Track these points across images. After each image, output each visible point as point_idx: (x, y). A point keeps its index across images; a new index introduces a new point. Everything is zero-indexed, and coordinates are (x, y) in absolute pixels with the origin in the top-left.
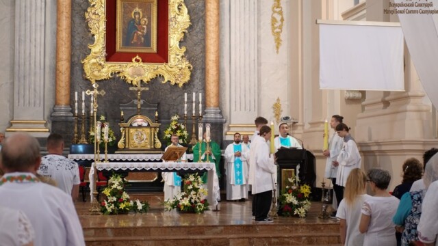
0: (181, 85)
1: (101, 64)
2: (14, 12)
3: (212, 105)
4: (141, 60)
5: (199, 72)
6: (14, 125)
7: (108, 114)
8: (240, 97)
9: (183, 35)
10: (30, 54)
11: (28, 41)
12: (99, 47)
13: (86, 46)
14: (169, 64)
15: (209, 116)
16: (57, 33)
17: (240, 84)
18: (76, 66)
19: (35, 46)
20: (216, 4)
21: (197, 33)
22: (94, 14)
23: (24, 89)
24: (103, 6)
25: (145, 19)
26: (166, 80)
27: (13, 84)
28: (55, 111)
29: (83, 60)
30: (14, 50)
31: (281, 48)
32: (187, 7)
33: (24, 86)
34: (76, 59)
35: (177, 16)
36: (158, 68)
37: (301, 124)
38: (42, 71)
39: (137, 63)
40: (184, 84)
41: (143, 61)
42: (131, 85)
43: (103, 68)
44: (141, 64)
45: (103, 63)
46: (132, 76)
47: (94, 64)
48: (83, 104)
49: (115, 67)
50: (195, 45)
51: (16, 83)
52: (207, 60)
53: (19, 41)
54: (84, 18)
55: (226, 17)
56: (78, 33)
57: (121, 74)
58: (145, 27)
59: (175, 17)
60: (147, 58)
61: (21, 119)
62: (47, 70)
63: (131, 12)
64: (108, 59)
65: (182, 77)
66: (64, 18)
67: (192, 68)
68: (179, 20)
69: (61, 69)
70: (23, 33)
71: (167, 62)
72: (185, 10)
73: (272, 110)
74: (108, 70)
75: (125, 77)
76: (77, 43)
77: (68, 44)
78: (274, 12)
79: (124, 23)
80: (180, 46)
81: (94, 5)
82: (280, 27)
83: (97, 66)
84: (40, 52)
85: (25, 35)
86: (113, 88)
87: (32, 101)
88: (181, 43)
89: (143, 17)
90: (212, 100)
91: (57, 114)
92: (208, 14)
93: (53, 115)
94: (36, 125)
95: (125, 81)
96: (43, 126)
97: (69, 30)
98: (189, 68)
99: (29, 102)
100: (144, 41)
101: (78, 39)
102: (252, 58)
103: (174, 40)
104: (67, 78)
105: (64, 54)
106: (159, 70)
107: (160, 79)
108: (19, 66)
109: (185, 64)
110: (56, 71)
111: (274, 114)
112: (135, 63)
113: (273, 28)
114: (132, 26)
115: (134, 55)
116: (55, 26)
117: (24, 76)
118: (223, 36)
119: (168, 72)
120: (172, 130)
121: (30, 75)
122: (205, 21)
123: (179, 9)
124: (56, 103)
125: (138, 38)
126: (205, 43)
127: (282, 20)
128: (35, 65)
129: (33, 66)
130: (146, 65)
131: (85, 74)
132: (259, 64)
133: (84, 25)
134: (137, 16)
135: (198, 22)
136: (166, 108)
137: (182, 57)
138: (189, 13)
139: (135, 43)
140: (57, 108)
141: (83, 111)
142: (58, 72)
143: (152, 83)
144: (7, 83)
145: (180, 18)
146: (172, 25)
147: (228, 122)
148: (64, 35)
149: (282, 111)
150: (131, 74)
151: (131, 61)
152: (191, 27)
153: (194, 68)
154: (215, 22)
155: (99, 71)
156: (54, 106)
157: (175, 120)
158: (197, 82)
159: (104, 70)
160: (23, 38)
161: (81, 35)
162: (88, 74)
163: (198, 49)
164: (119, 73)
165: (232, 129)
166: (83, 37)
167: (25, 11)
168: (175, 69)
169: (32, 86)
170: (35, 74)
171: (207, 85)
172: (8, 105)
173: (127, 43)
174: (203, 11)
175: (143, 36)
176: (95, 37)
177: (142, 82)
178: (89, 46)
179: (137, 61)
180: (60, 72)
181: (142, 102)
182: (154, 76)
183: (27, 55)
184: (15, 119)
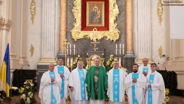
0: (115, 41)
1: (79, 32)
2: (42, 10)
3: (129, 50)
4: (97, 30)
5: (123, 34)
6: (42, 60)
7: (82, 54)
8: (142, 46)
9: (116, 18)
10: (49, 28)
11: (48, 22)
12: (78, 24)
13: (72, 24)
14: (109, 31)
15: (128, 55)
16: (60, 19)
17: (143, 40)
18: (68, 34)
19: (51, 25)
20: (131, 3)
21: (122, 16)
22: (76, 9)
23: (46, 43)
24: (80, 6)
25: (99, 11)
26: (108, 39)
27: (41, 41)
28: (59, 53)
29: (71, 30)
30: (42, 27)
31: (162, 23)
32: (118, 5)
33: (46, 42)
34: (68, 30)
35: (113, 9)
36: (104, 33)
37: (171, 58)
38: (54, 35)
39: (95, 31)
40: (116, 40)
41: (98, 30)
42: (92, 41)
43: (80, 33)
44: (97, 31)
45: (80, 31)
46: (93, 37)
47: (76, 32)
48: (70, 50)
49: (85, 33)
50: (122, 22)
51: (43, 41)
52: (127, 29)
53: (44, 23)
54: (72, 12)
55: (136, 9)
56: (69, 19)
57: (88, 36)
58: (99, 15)
59: (112, 10)
60: (99, 29)
61: (44, 57)
62: (56, 35)
63: (93, 8)
64: (82, 30)
65: (115, 37)
66: (63, 12)
67: (120, 33)
68: (114, 11)
69: (62, 35)
70: (45, 19)
71: (108, 30)
72: (117, 6)
73: (158, 52)
74: (82, 34)
75: (90, 38)
76: (69, 23)
77: (65, 23)
78: (159, 6)
79: (90, 13)
80: (114, 23)
81: (76, 6)
82: (162, 13)
83: (78, 33)
84: (53, 27)
85: (47, 20)
86: (84, 43)
87: (49, 49)
88: (115, 22)
89: (98, 10)
90: (129, 47)
91: (60, 55)
92: (127, 8)
93: (58, 55)
94: (51, 60)
95: (89, 39)
96: (54, 60)
97: (65, 17)
98: (119, 33)
99: (48, 50)
100: (99, 21)
101: (69, 21)
102: (148, 28)
103: (112, 20)
105: (63, 28)
106: (105, 34)
107: (105, 38)
108: (44, 34)
109: (117, 31)
110: (60, 35)
111: (159, 54)
112: (94, 31)
113: (158, 13)
114: (93, 14)
115: (94, 27)
116: (59, 15)
117: (46, 38)
118: (134, 18)
119: (109, 35)
120: (110, 61)
121: (48, 37)
122: (126, 11)
123: (114, 6)
124: (60, 50)
125: (96, 20)
126: (126, 21)
127: (162, 9)
128: (51, 33)
129: (50, 33)
130: (99, 32)
131: (72, 37)
132: (152, 30)
133: (72, 15)
134: (96, 10)
135: (123, 11)
136: (108, 51)
137: (115, 28)
138: (118, 8)
139: (95, 22)
140: (60, 52)
141: (70, 53)
142: (60, 36)
143: (102, 40)
144: (39, 41)
145: (114, 10)
146: (111, 14)
147: (137, 57)
148: (63, 19)
149: (163, 52)
151: (92, 30)
152: (119, 14)
153: (121, 33)
154: (131, 11)
155: (78, 35)
156: (59, 51)
157: (112, 57)
158: (123, 39)
159: (80, 35)
160: (45, 21)
161: (71, 19)
162: (73, 37)
163: (123, 24)
164: (87, 36)
165: (139, 61)
166: (71, 20)
167: (47, 9)
168: (112, 33)
169: (50, 42)
170: (51, 37)
171: (127, 40)
172: (39, 51)
173: (91, 22)
174: (125, 6)
175: (98, 19)
176: (77, 20)
177: (97, 39)
178: (74, 24)
179: (95, 30)
180: (62, 36)
181: (97, 48)
182: (103, 37)
183: (48, 29)
184: (42, 57)
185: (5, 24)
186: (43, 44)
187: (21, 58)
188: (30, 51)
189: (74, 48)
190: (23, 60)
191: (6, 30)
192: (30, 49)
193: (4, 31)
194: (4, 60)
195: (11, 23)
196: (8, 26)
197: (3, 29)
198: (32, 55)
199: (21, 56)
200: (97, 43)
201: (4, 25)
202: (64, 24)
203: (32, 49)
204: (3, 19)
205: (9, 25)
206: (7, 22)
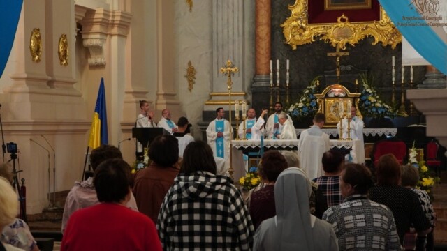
0: (394, 46)
1: (302, 27)
3: (434, 69)
4: (347, 19)
6: (213, 98)
10: (228, 20)
11: (226, 5)
12: (300, 7)
13: (287, 7)
14: (380, 22)
15: (430, 81)
18: (276, 31)
19: (233, 11)
23: (223, 59)
26: (377, 40)
28: (255, 81)
29: (283, 24)
30: (212, 16)
33: (223, 55)
34: (276, 23)
36: (367, 27)
38: (241, 38)
39: (343, 24)
41: (351, 20)
42: (334, 50)
43: (304, 30)
44: (348, 24)
45: (304, 25)
46: (338, 39)
47: (294, 27)
48: (278, 73)
49: (318, 29)
51: (215, 53)
53: (217, 7)
57: (324, 37)
60: (354, 16)
61: (220, 91)
62: (247, 36)
64: (310, 20)
65: (395, 36)
69: (260, 35)
71: (378, 20)
74: (312, 31)
75: (329, 40)
76: (277, 4)
77: (268, 6)
83: (298, 29)
84: (238, 17)
86: (317, 53)
91: (257, 85)
93: (253, 85)
94: (235, 98)
95: (329, 44)
96: (242, 97)
101: (279, 1)
104: (268, 44)
105: (264, 18)
106: (368, 29)
107: (370, 41)
108: (217, 34)
110: (255, 37)
112: (340, 24)
117: (223, 45)
119: (378, 30)
121: (228, 43)
124: (256, 72)
129: (231, 33)
130: (351, 25)
131: (286, 39)
140: (257, 78)
141: (278, 82)
142: (258, 38)
143: (361, 46)
144: (206, 53)
150: (336, 36)
151: (336, 22)
155: (301, 34)
156: (255, 76)
159: (306, 33)
160: (220, 4)
162: (288, 39)
164: (322, 35)
168: (388, 27)
169: (231, 54)
170: (233, 41)
172: (208, 76)
177: (348, 44)
178: (290, 7)
179: (343, 20)
180: (260, 38)
181: (349, 67)
182: (363, 37)
183: (226, 21)
184: (214, 91)
185: (115, 22)
186: (215, 60)
187: (161, 97)
188: (186, 77)
189: (288, 68)
190: (164, 102)
191: (119, 35)
192: (185, 73)
193: (115, 40)
194: (96, 111)
195: (130, 19)
196: (124, 26)
197: (111, 35)
198: (191, 88)
199: (161, 92)
200: (342, 54)
201: (113, 25)
202: (266, 9)
203: (191, 73)
204: (109, 12)
205: (126, 24)
206: (119, 18)
